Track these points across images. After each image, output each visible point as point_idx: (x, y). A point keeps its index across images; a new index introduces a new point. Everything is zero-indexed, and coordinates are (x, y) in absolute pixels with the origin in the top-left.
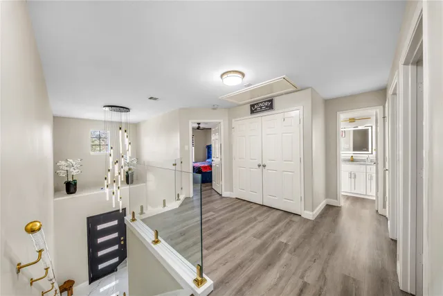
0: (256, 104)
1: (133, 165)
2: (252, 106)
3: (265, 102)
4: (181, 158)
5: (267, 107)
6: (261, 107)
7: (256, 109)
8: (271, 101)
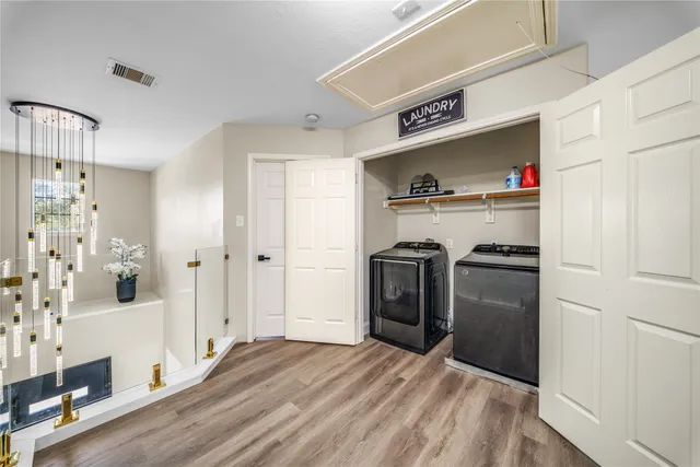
0: (414, 110)
1: (136, 261)
2: (405, 115)
3: (439, 101)
4: (226, 247)
5: (444, 113)
6: (429, 115)
7: (414, 124)
8: (458, 96)
